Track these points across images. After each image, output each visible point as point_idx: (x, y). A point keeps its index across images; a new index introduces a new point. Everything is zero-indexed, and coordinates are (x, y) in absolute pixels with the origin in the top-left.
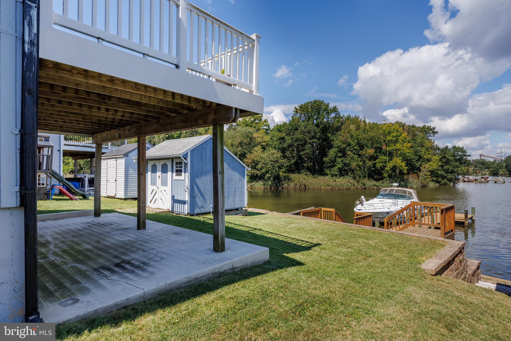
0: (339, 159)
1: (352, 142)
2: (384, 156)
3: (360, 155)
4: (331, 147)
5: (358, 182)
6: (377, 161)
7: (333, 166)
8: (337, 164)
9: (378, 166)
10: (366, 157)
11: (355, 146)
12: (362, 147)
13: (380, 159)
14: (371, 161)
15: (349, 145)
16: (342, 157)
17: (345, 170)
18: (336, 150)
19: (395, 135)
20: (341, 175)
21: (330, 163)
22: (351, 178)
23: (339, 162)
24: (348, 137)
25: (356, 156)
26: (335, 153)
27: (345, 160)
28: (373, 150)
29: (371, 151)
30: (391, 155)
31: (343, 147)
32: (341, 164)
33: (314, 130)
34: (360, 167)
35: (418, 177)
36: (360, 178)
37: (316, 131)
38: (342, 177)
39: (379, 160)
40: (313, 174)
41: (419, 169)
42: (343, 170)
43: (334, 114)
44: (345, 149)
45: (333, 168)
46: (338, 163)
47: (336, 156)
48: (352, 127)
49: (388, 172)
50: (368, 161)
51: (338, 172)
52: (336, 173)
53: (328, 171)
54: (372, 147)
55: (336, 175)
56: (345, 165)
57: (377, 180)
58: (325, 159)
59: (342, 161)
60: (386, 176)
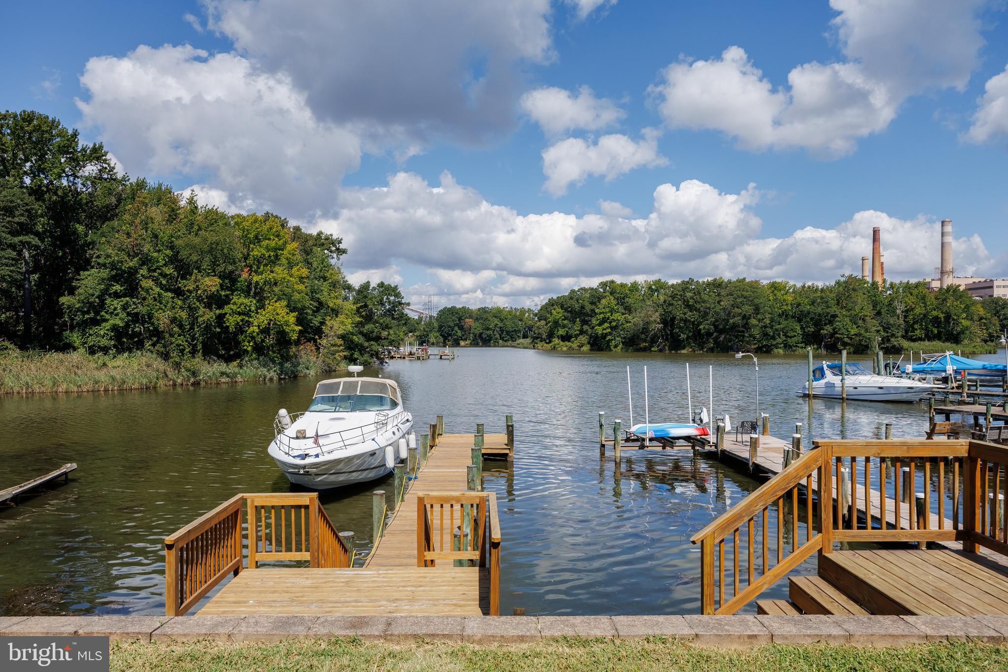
0: (115, 302)
1: (155, 255)
2: (245, 297)
3: (178, 292)
4: (86, 265)
5: (177, 366)
6: (227, 309)
7: (96, 322)
8: (108, 317)
9: (231, 321)
10: (199, 299)
11: (165, 265)
12: (184, 269)
13: (235, 303)
14: (211, 310)
15: (146, 261)
16: (125, 296)
17: (135, 334)
18: (105, 273)
19: (273, 244)
20: (121, 348)
21: (84, 313)
22: (154, 356)
23: (115, 309)
24: (144, 239)
25: (170, 294)
26: (100, 284)
27: (134, 303)
28: (218, 281)
29: (211, 283)
30: (260, 295)
31: (129, 267)
32: (123, 315)
33: (27, 204)
34: (181, 326)
35: (318, 349)
36: (183, 355)
37: (32, 209)
38: (126, 354)
39: (231, 306)
40: (22, 348)
41: (319, 331)
42: (126, 335)
43: (95, 168)
44: (133, 272)
45: (95, 329)
46: (112, 313)
47: (104, 293)
48: (156, 213)
49: (253, 338)
50: (204, 307)
51: (111, 339)
52: (104, 342)
53: (75, 337)
54: (214, 271)
55: (105, 350)
56: (136, 318)
57: (228, 360)
58: (65, 300)
59: (124, 308)
60: (249, 349)
